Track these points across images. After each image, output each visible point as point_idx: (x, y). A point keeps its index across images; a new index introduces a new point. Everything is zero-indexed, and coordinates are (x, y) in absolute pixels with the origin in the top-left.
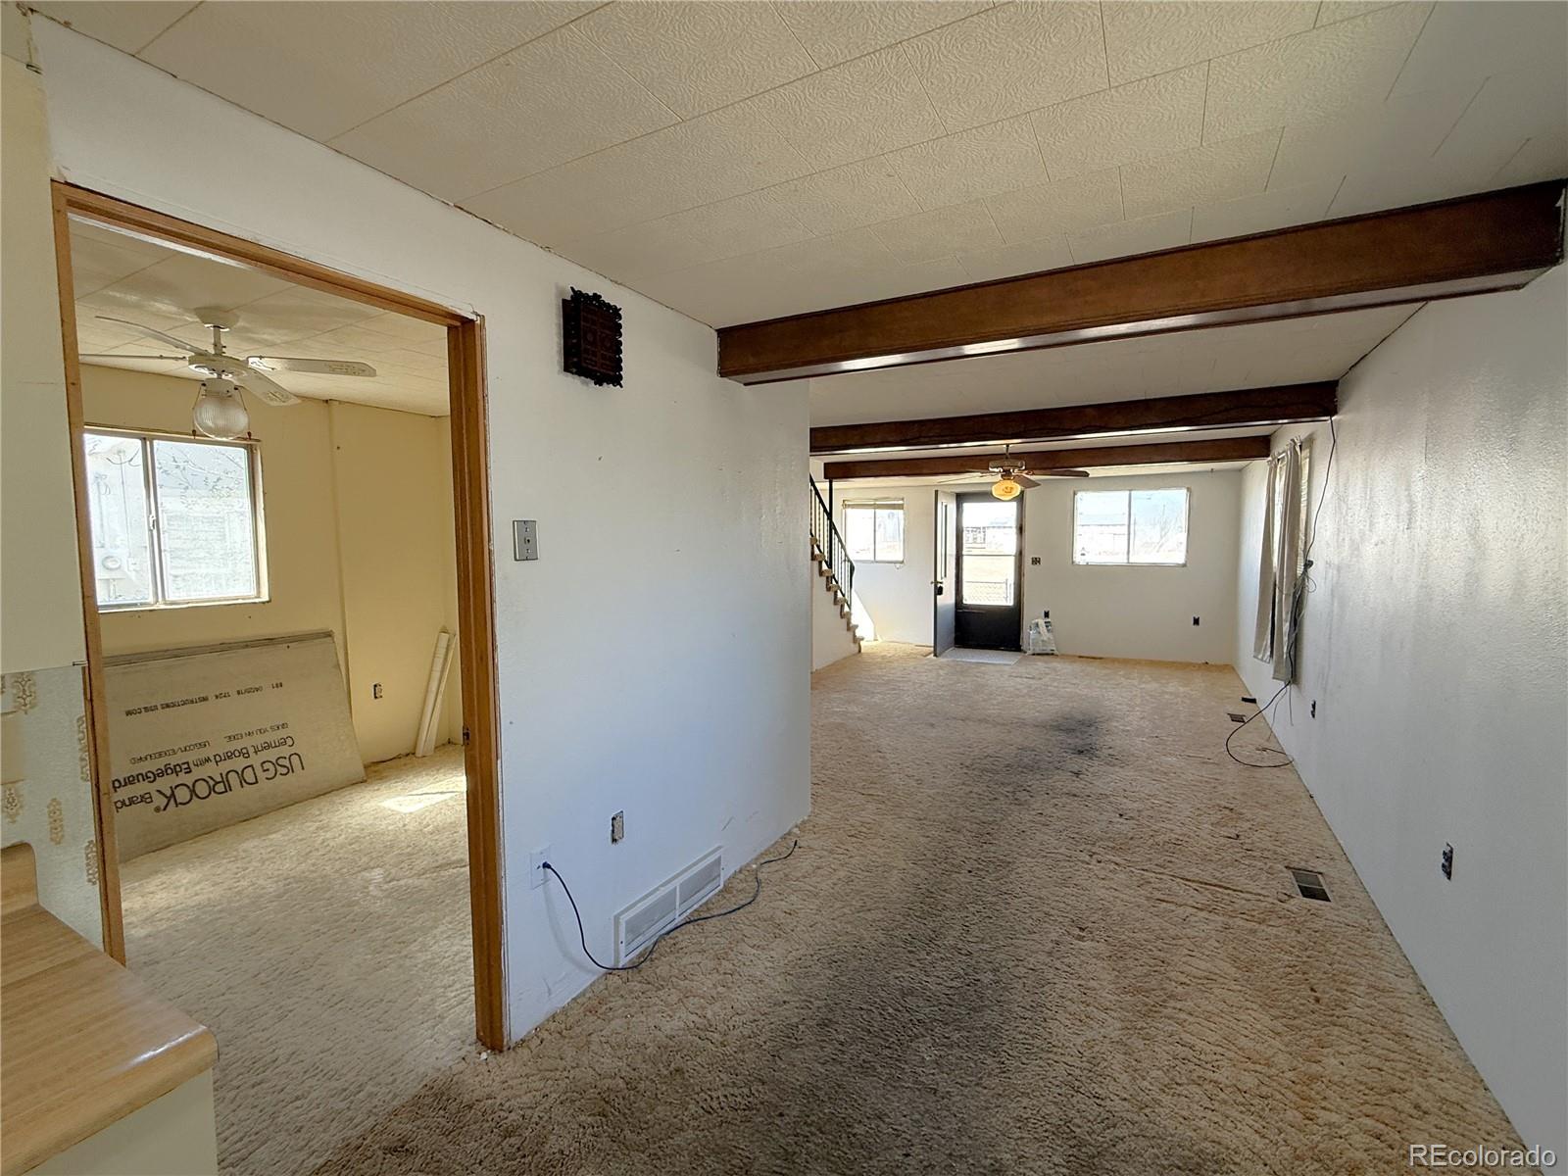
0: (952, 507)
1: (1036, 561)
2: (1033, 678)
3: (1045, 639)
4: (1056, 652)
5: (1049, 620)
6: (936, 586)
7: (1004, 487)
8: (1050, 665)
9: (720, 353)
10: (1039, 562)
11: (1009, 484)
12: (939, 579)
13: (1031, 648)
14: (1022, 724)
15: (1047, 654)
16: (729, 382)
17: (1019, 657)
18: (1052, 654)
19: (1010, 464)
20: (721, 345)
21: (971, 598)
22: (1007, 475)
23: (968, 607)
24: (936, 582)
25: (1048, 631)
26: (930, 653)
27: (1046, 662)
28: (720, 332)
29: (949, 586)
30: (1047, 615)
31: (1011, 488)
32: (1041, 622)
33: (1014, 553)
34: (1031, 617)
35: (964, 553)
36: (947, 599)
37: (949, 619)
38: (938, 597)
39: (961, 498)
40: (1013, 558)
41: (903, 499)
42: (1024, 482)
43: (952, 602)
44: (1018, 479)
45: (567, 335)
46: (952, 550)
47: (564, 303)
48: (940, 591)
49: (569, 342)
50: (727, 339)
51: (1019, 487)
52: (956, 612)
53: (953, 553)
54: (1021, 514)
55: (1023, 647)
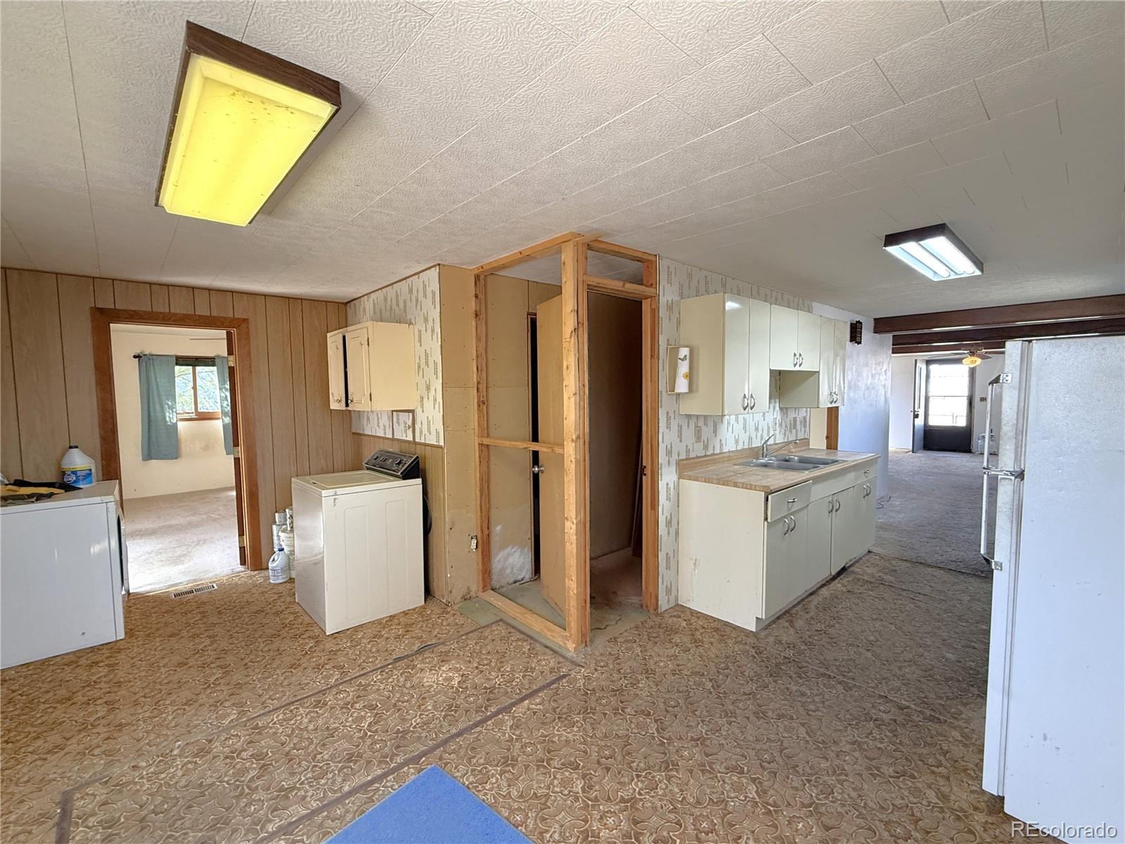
0: (924, 367)
1: (983, 399)
6: (914, 413)
7: (971, 360)
9: (875, 326)
10: (985, 400)
11: (974, 358)
12: (916, 409)
13: (980, 451)
16: (877, 335)
17: (971, 456)
19: (975, 349)
21: (933, 422)
22: (972, 354)
23: (931, 426)
24: (914, 411)
26: (910, 451)
28: (875, 319)
29: (921, 413)
31: (977, 360)
33: (967, 395)
34: (979, 432)
35: (931, 394)
36: (920, 422)
37: (920, 434)
38: (916, 419)
39: (928, 362)
40: (966, 398)
42: (983, 357)
43: (922, 423)
44: (979, 356)
45: (851, 332)
46: (923, 393)
47: (851, 324)
48: (916, 416)
49: (853, 335)
50: (877, 321)
51: (980, 360)
52: (925, 430)
53: (924, 395)
54: (972, 372)
55: (973, 451)
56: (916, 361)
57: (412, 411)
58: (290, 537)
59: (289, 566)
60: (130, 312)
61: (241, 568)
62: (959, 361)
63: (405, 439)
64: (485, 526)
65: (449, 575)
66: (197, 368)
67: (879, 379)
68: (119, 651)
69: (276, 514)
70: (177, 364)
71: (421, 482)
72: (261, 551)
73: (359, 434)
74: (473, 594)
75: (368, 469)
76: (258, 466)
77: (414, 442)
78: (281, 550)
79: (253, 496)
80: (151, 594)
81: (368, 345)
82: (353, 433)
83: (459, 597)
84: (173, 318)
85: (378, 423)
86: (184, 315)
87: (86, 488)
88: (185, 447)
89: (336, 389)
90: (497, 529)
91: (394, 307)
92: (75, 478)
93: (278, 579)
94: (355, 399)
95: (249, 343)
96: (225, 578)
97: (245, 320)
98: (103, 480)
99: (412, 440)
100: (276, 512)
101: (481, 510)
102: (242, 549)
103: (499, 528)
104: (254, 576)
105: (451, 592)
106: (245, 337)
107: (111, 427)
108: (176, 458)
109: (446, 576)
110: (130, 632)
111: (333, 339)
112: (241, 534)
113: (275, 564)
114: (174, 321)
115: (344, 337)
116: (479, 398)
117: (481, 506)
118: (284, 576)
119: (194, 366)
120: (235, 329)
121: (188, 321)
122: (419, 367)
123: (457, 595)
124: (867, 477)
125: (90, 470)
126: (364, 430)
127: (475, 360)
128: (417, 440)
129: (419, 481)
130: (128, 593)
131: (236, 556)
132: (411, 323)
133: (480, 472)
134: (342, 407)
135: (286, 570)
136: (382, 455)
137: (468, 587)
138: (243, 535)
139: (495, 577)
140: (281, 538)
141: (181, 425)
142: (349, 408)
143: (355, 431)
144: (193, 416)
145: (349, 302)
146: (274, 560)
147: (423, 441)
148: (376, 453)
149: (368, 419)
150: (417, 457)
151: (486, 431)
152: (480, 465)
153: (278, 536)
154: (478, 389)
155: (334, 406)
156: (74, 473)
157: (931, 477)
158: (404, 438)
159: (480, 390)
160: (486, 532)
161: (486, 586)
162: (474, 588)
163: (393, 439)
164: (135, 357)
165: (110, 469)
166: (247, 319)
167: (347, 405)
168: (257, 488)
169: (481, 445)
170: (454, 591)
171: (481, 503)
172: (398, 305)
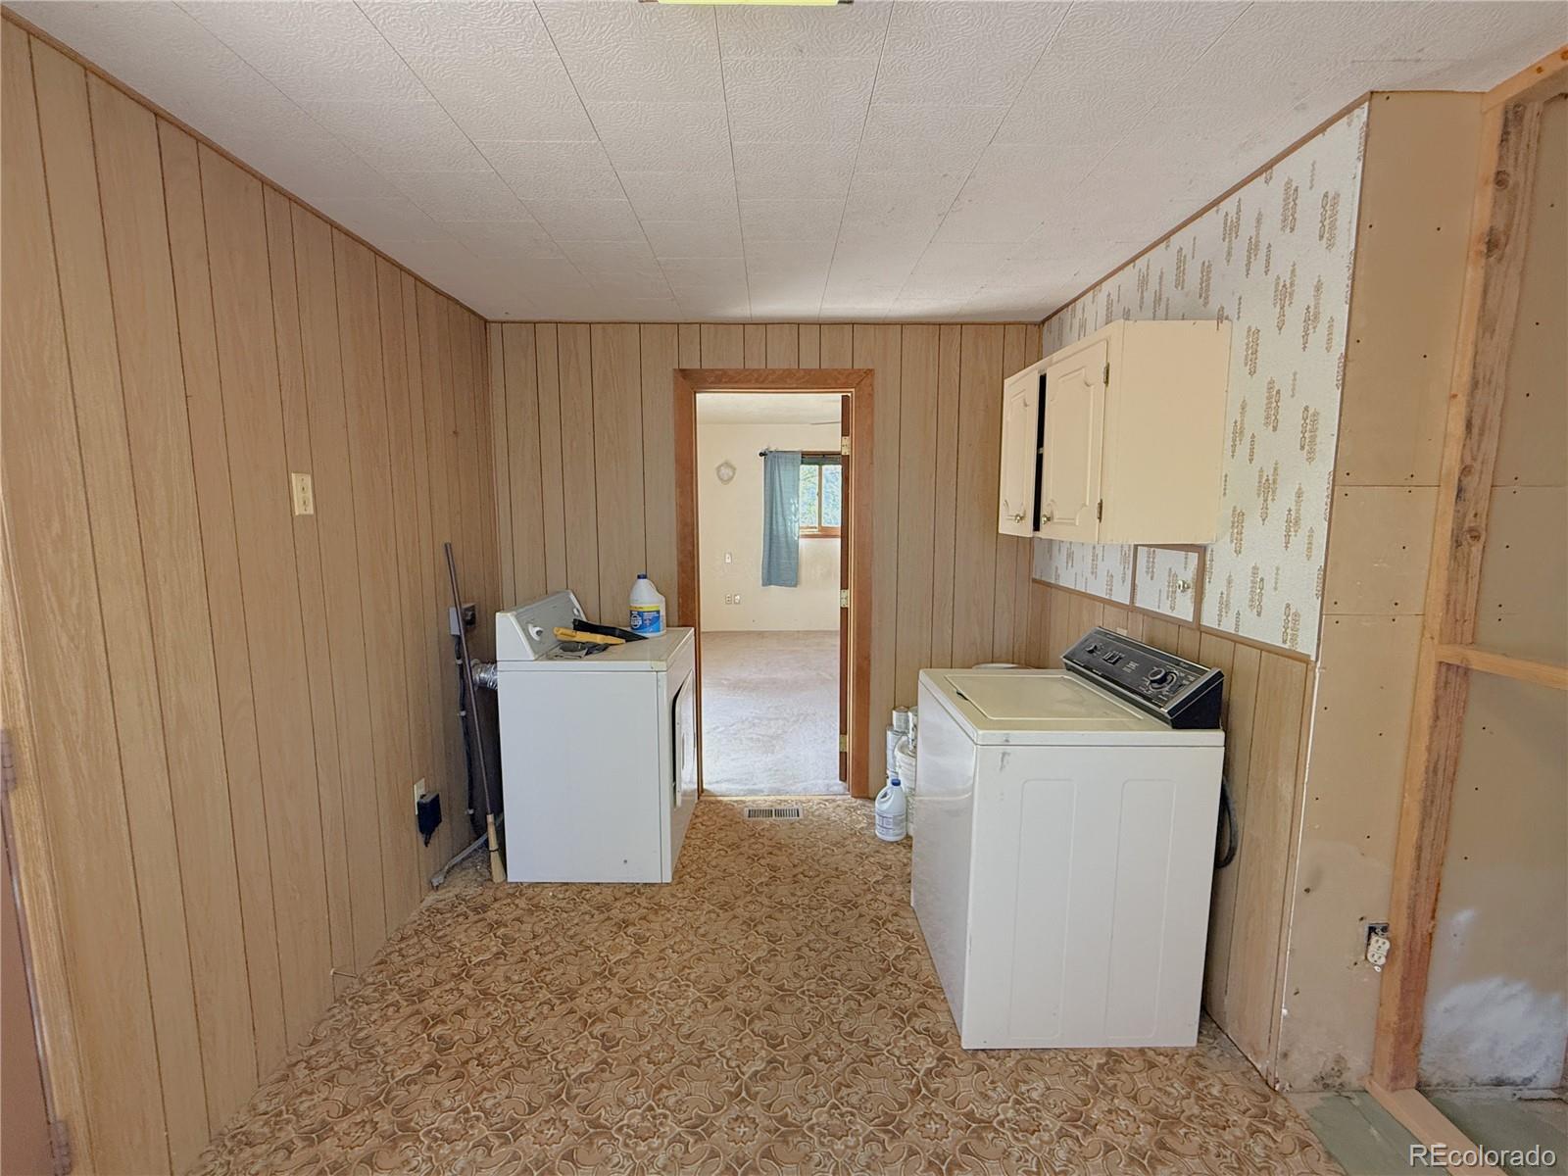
57: (1201, 550)
58: (911, 764)
59: (905, 816)
60: (717, 372)
61: (838, 786)
63: (1169, 613)
64: (1424, 907)
65: (1284, 1011)
66: (824, 467)
68: (657, 908)
69: (894, 712)
70: (802, 463)
71: (1222, 742)
72: (868, 769)
73: (1049, 585)
74: (1351, 1078)
75: (1070, 669)
76: (873, 626)
77: (1197, 627)
78: (896, 783)
79: (863, 676)
80: (726, 799)
81: (1107, 382)
82: (1035, 581)
83: (1308, 1077)
84: (770, 378)
85: (1094, 567)
86: (784, 371)
87: (653, 638)
88: (804, 573)
89: (1015, 493)
90: (1459, 920)
91: (1170, 289)
92: (641, 623)
93: (887, 834)
94: (1057, 516)
95: (872, 413)
96: (816, 799)
97: (870, 372)
98: (679, 626)
99: (1190, 619)
100: (894, 709)
101: (1419, 858)
102: (843, 755)
103: (1464, 917)
104: (856, 809)
105: (1285, 1055)
106: (867, 399)
107: (690, 548)
108: (795, 586)
109: (1274, 1011)
110: (679, 872)
111: (1019, 390)
112: (843, 732)
113: (885, 806)
114: (773, 382)
115: (1043, 379)
116: (1460, 518)
117: (1419, 849)
118: (897, 832)
119: (820, 464)
120: (853, 390)
121: (788, 380)
122: (1238, 432)
123: (1303, 1067)
125: (658, 612)
126: (1057, 577)
127: (1462, 399)
128: (1209, 620)
129: (1217, 736)
130: (700, 790)
131: (835, 763)
132: (1221, 318)
133: (1429, 749)
134: (1025, 530)
135: (901, 821)
136: (1107, 645)
137: (1340, 1056)
138: (846, 734)
139: (1429, 1053)
140: (898, 762)
141: (803, 542)
142: (1041, 534)
143: (1037, 577)
144: (816, 531)
145: (1049, 318)
146: (885, 796)
147: (1228, 626)
148: (1090, 636)
149: (1070, 555)
150: (1220, 675)
151: (1468, 626)
152: (1433, 727)
153: (894, 757)
154: (1460, 490)
155: (1007, 527)
156: (640, 614)
158: (1165, 610)
159: (1468, 495)
160: (1424, 925)
161: (1402, 1076)
162: (1357, 1064)
163: (1131, 608)
164: (761, 454)
165: (686, 610)
166: (871, 370)
167: (1037, 527)
168: (869, 664)
169: (1444, 666)
170: (1294, 1056)
171: (1420, 838)
172: (1180, 283)
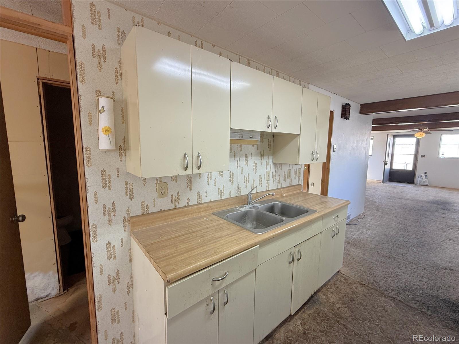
0: (392, 139)
1: (423, 156)
2: (421, 191)
3: (424, 180)
4: (428, 185)
5: (426, 175)
7: (419, 134)
8: (427, 188)
9: (360, 109)
10: (424, 157)
11: (421, 133)
12: (386, 161)
13: (419, 183)
14: (421, 201)
15: (425, 185)
16: (362, 115)
17: (414, 186)
18: (427, 185)
19: (422, 128)
20: (361, 107)
21: (395, 167)
22: (421, 131)
23: (394, 169)
25: (426, 178)
26: (381, 182)
27: (425, 187)
28: (361, 105)
29: (389, 163)
30: (426, 173)
31: (422, 135)
32: (423, 175)
33: (414, 154)
34: (419, 173)
35: (395, 153)
37: (387, 174)
38: (386, 166)
39: (395, 136)
40: (413, 155)
41: (373, 137)
42: (427, 133)
43: (389, 168)
44: (425, 132)
45: (342, 111)
46: (390, 152)
47: (343, 105)
48: (386, 164)
49: (343, 113)
50: (363, 106)
51: (425, 134)
52: (390, 171)
53: (391, 153)
54: (418, 141)
55: (415, 183)
56: (388, 135)
62: (412, 136)
67: (362, 144)
124: (336, 221)
157: (391, 201)
